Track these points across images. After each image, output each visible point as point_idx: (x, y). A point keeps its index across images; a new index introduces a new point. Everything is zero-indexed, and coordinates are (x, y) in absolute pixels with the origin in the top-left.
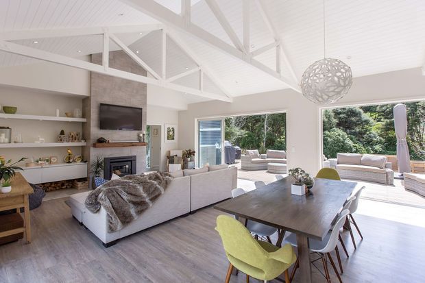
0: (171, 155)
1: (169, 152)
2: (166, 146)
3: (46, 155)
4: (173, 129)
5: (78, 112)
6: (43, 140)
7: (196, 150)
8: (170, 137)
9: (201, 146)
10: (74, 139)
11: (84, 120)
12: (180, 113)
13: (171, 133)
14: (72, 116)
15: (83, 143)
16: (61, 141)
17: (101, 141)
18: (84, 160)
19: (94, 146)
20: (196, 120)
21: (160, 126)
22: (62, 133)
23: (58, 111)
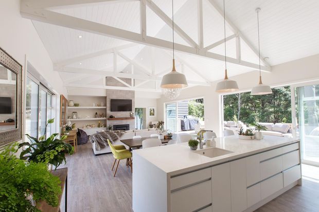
0: (152, 124)
1: (151, 122)
2: (149, 119)
3: (91, 124)
4: (153, 109)
5: (102, 104)
6: (89, 117)
7: (165, 121)
8: (152, 114)
9: (168, 119)
10: (101, 116)
11: (105, 107)
12: (157, 100)
13: (152, 112)
14: (100, 106)
15: (104, 118)
16: (96, 117)
17: (111, 117)
18: (105, 126)
19: (108, 120)
20: (164, 104)
21: (145, 108)
22: (96, 114)
23: (94, 104)
